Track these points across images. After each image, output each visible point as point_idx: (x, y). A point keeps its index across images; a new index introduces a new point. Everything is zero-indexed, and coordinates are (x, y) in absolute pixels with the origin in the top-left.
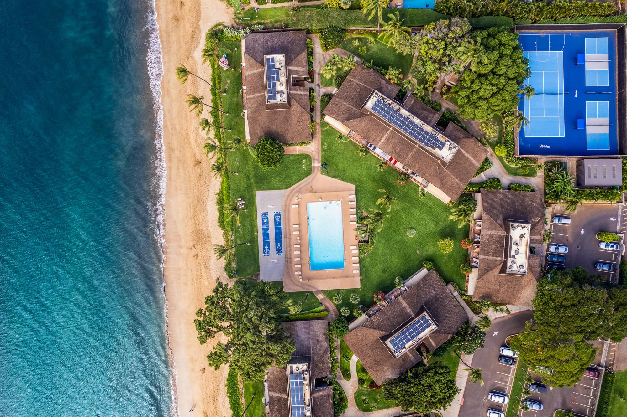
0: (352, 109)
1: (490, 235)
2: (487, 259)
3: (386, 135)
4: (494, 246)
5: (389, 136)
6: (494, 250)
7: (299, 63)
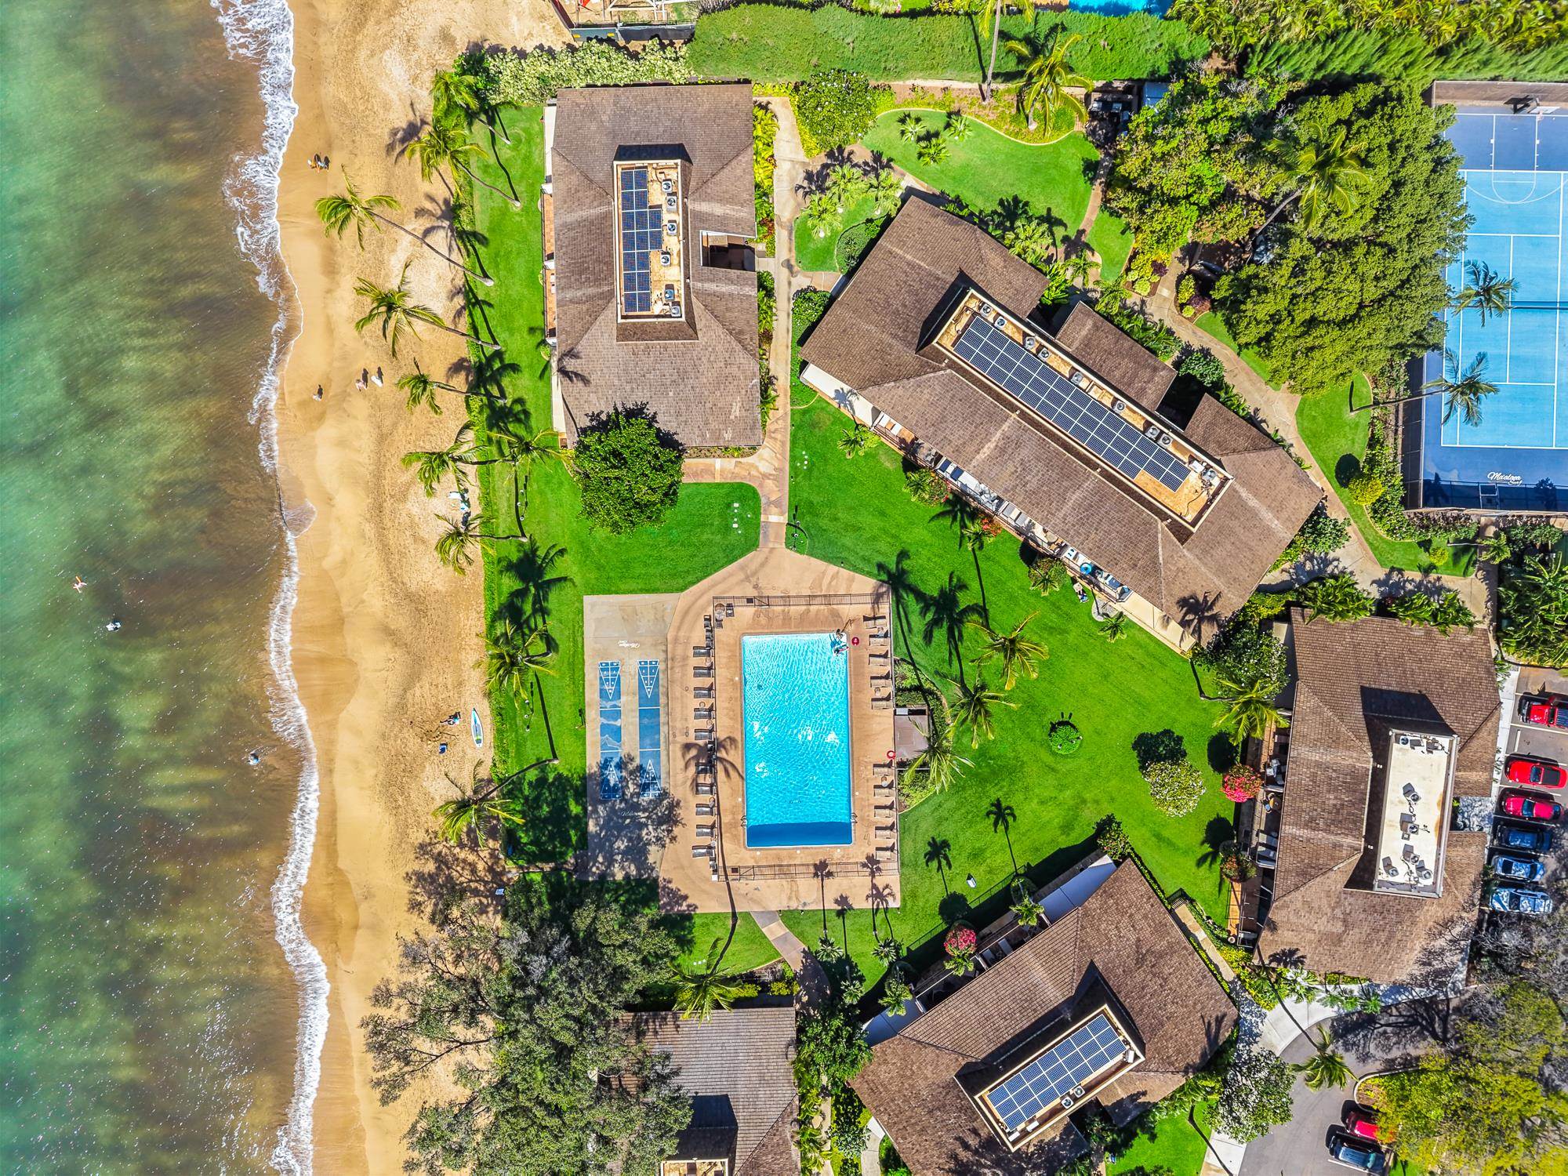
0: (890, 346)
1: (1318, 764)
2: (1308, 840)
3: (998, 434)
4: (1331, 799)
5: (1006, 438)
6: (1330, 813)
7: (726, 192)
